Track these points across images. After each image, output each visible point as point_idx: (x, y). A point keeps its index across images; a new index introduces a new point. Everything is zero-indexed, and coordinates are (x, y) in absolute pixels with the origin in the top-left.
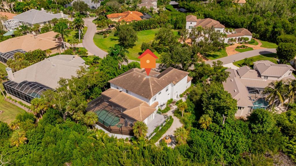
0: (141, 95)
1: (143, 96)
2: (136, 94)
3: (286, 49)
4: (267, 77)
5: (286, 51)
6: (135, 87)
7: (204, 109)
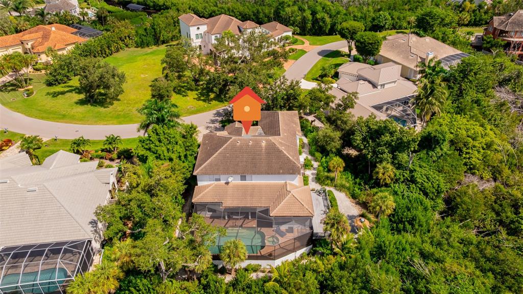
0: (279, 173)
1: (283, 173)
2: (268, 174)
3: (370, 42)
4: (384, 85)
5: (371, 44)
6: (258, 165)
7: (369, 157)
